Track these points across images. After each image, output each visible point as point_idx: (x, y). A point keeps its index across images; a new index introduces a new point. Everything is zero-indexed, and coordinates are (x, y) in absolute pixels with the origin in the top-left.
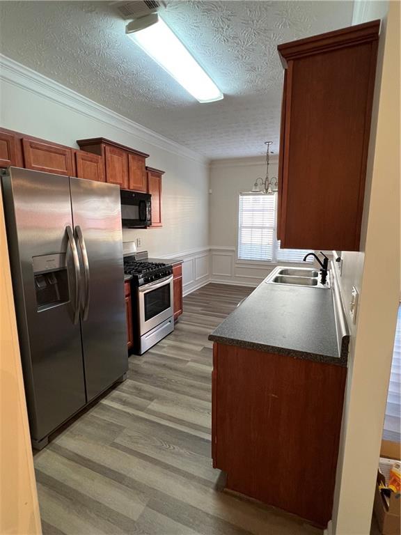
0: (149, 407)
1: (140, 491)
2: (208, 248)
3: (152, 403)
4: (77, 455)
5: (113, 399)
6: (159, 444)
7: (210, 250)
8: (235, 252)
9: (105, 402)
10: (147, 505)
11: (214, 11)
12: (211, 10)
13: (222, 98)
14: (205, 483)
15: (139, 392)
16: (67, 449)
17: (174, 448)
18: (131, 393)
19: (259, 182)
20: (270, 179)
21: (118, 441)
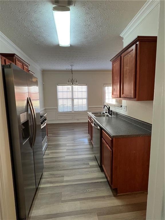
0: (64, 180)
1: (91, 212)
2: (44, 109)
3: (64, 178)
4: (48, 215)
5: (45, 183)
6: (82, 192)
7: (45, 109)
8: (57, 109)
9: (41, 186)
10: (98, 216)
11: (90, 14)
12: (89, 13)
13: (70, 46)
14: (110, 196)
15: (54, 175)
16: (40, 215)
17: (89, 191)
18: (51, 178)
19: (70, 80)
20: (73, 79)
21: (63, 199)
